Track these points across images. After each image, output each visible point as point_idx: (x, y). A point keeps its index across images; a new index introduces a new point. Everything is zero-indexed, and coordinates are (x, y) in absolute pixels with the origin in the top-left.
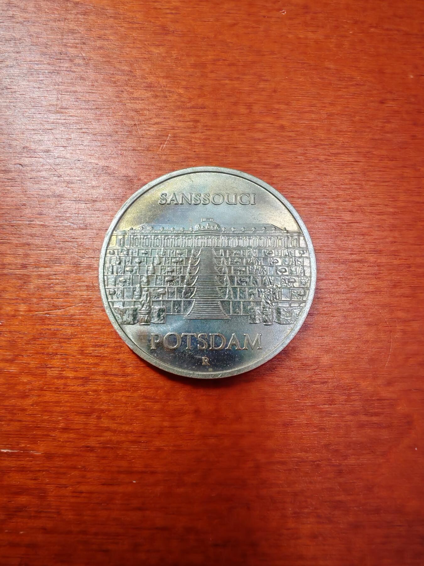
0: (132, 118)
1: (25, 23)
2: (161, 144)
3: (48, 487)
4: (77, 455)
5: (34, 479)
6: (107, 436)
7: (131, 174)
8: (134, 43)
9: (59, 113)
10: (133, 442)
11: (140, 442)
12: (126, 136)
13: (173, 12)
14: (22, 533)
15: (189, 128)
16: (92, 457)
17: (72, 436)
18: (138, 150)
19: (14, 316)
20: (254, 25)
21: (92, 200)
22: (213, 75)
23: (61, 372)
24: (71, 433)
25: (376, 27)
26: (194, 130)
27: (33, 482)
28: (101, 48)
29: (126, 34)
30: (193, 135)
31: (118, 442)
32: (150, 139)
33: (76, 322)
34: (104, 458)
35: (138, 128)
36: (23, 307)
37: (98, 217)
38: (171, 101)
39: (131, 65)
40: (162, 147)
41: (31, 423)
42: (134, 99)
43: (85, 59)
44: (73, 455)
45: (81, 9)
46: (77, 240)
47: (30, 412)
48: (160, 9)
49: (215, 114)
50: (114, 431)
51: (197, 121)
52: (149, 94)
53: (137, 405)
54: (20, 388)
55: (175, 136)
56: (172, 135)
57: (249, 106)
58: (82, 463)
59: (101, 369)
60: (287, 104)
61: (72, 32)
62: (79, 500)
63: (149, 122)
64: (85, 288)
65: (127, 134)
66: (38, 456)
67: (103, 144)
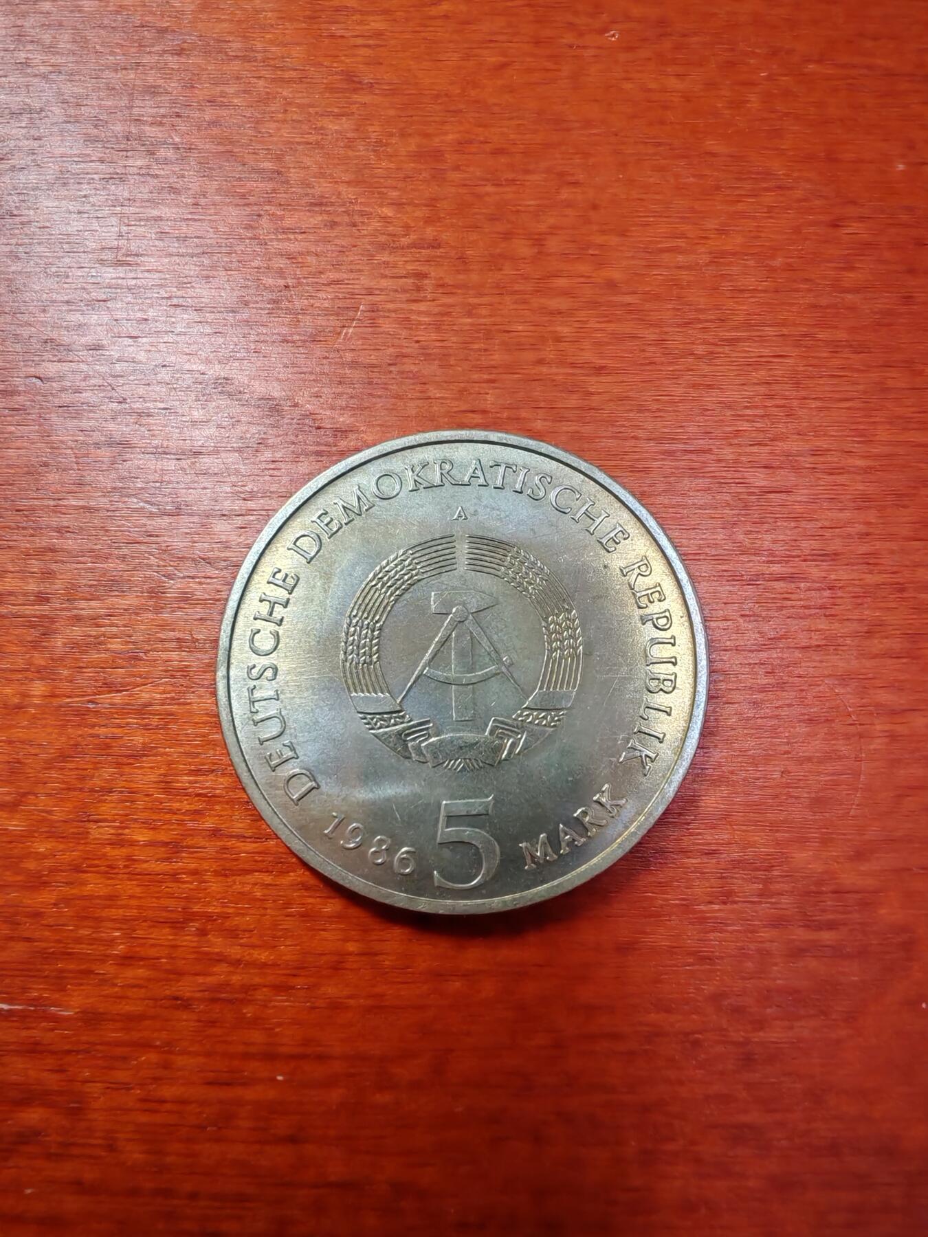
0: (281, 273)
1: (52, 76)
2: (344, 327)
3: (88, 1088)
4: (153, 1018)
5: (57, 1071)
6: (220, 973)
7: (276, 395)
8: (286, 111)
9: (121, 265)
10: (279, 988)
11: (293, 988)
12: (267, 311)
13: (371, 42)
14: (29, 1191)
15: (405, 291)
16: (186, 1021)
17: (141, 972)
18: (293, 342)
19: (19, 707)
20: (550, 65)
21: (191, 451)
22: (455, 176)
23: (120, 831)
24: (141, 967)
25: (819, 61)
26: (415, 295)
27: (55, 1077)
28: (214, 123)
29: (268, 93)
30: (414, 307)
31: (248, 989)
32: (319, 318)
33: (155, 720)
34: (213, 1023)
35: (293, 293)
36: (38, 688)
37: (205, 488)
38: (365, 232)
39: (279, 158)
40: (346, 334)
41: (52, 944)
42: (285, 230)
43: (178, 149)
44: (141, 1017)
45: (172, 41)
46: (159, 539)
47: (51, 921)
48: (342, 37)
49: (462, 259)
50: (237, 963)
51: (421, 276)
52: (317, 220)
53: (288, 904)
54: (31, 865)
55: (373, 309)
56: (368, 308)
57: (538, 241)
58: (164, 1035)
59: (209, 824)
60: (623, 234)
61: (153, 91)
62: (158, 1118)
63: (316, 280)
64: (174, 644)
65: (269, 306)
66: (68, 1019)
67: (217, 330)
